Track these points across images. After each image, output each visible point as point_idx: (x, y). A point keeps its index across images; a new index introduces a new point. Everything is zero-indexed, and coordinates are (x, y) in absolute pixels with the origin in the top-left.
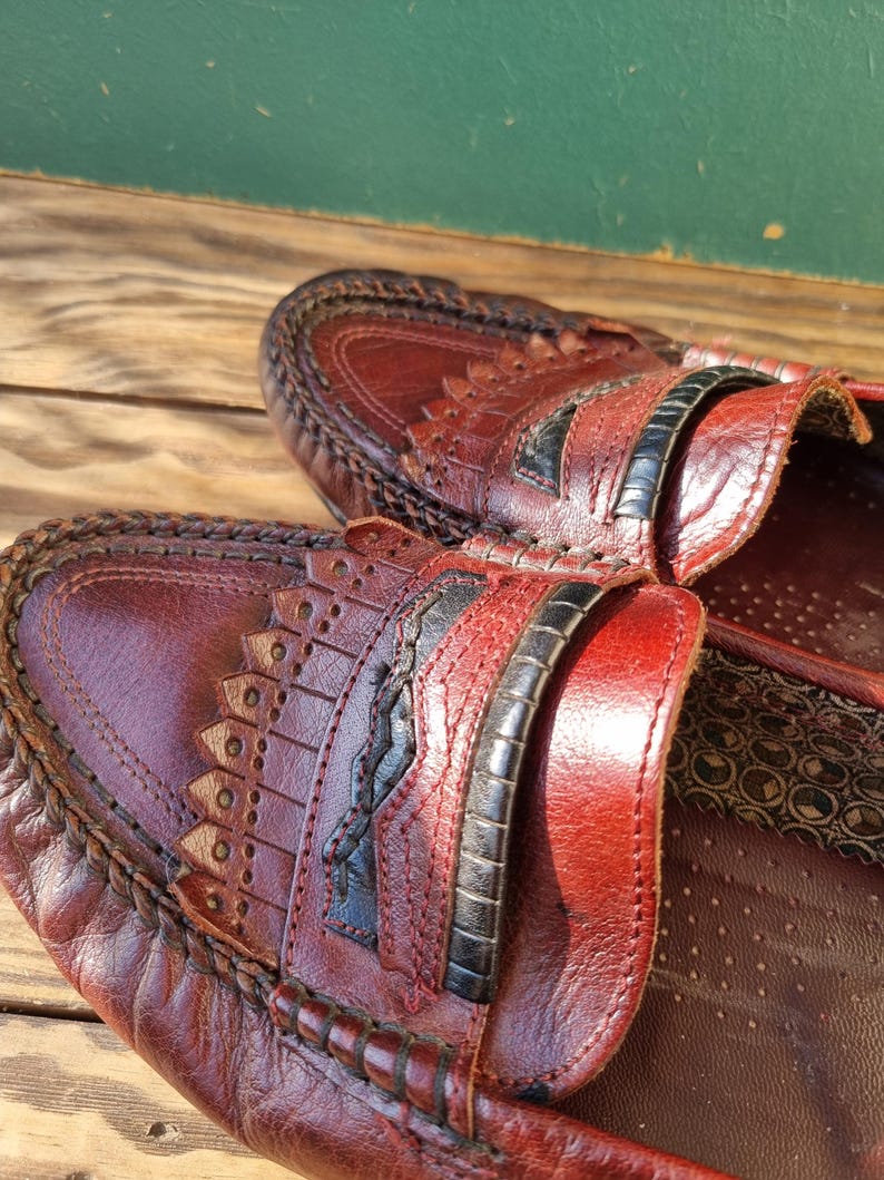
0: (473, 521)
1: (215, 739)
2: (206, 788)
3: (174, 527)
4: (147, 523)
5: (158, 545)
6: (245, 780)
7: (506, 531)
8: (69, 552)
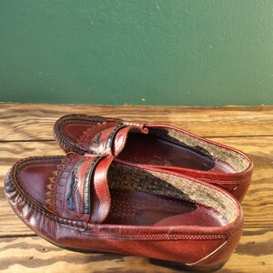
0: (88, 152)
1: (49, 186)
2: (48, 193)
3: (41, 158)
4: (36, 158)
5: (39, 161)
6: (54, 192)
7: (92, 152)
8: (25, 164)
